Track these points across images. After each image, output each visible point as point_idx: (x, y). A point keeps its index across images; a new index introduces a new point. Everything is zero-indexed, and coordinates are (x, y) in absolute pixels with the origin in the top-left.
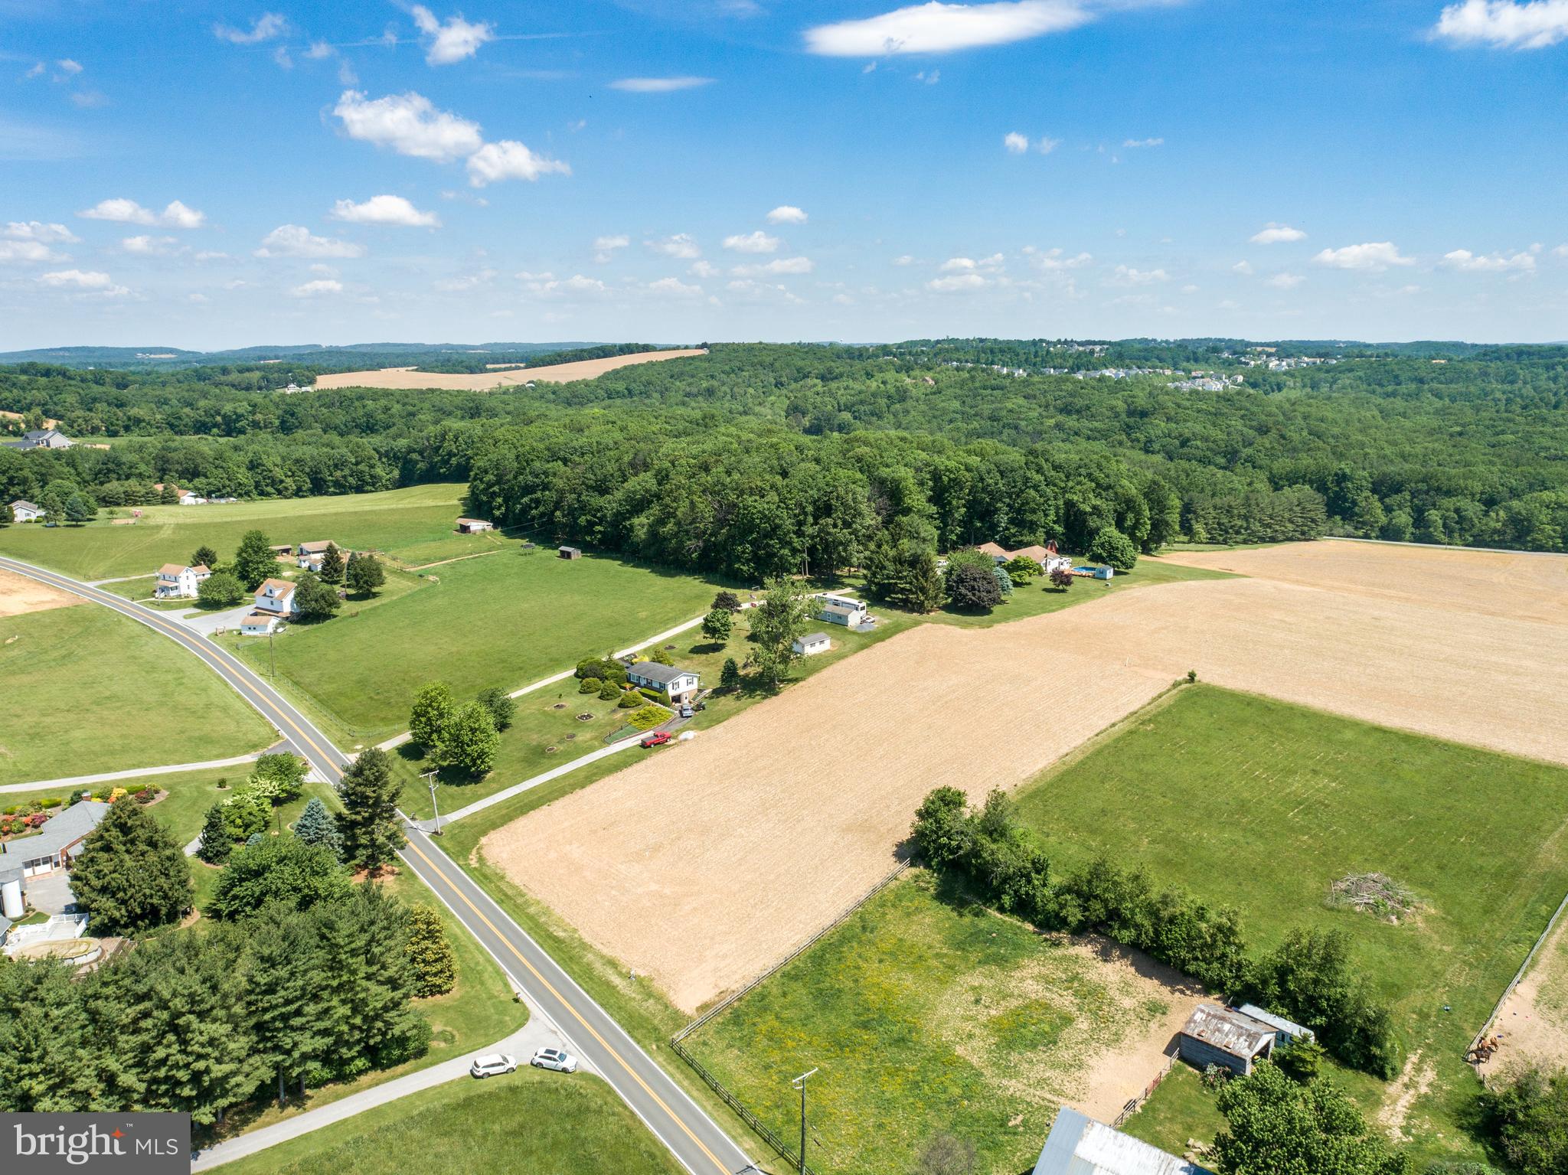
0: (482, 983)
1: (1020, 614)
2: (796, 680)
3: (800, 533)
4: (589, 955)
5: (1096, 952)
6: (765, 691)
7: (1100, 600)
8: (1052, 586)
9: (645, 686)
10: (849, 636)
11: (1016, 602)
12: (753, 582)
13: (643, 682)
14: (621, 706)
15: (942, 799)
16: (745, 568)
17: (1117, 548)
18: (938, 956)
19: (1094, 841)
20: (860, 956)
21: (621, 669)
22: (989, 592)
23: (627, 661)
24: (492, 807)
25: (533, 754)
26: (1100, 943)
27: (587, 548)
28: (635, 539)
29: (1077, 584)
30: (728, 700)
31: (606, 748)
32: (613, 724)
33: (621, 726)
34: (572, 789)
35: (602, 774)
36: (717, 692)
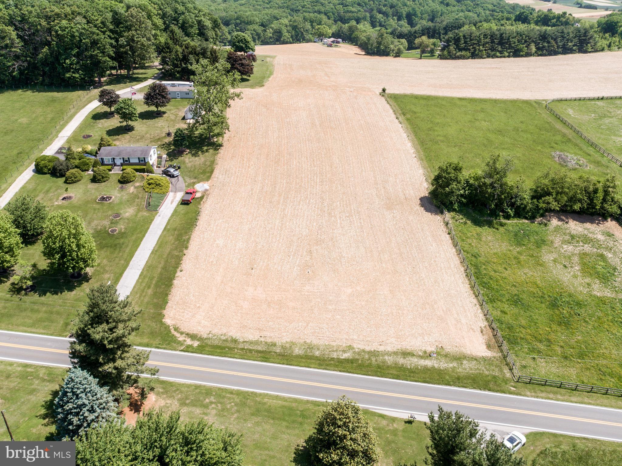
4: (386, 358)
6: (208, 145)
9: (122, 165)
13: (119, 162)
14: (122, 183)
25: (104, 239)
30: (189, 158)
31: (158, 214)
32: (136, 196)
33: (146, 195)
34: (180, 252)
35: (186, 233)
36: (172, 155)
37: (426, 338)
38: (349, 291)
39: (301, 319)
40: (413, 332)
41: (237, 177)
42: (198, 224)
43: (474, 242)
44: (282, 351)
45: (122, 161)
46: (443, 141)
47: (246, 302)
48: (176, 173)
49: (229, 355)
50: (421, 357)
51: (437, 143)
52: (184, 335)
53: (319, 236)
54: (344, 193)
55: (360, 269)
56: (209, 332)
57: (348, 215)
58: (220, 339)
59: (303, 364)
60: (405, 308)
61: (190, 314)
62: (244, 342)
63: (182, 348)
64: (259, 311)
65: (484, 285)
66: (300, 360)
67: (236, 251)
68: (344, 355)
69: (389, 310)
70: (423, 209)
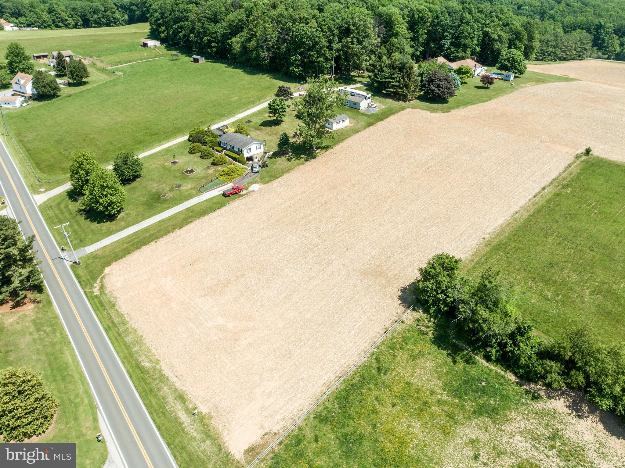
0: (76, 419)
1: (466, 103)
2: (327, 148)
3: (330, 48)
4: (166, 388)
5: (569, 407)
6: (307, 155)
7: (511, 94)
8: (481, 84)
9: (230, 150)
10: (361, 117)
11: (461, 95)
12: (300, 79)
13: (229, 147)
14: (213, 164)
15: (442, 265)
16: (297, 70)
17: (517, 62)
18: (439, 402)
19: (549, 291)
20: (377, 399)
21: (216, 137)
22: (448, 88)
23: (221, 130)
24: (118, 242)
25: (152, 199)
26: (570, 396)
27: (209, 57)
28: (234, 51)
29: (497, 84)
30: (283, 161)
31: (200, 196)
32: (206, 177)
33: (212, 179)
36: (277, 154)
42: (210, 214)
44: (123, 331)
48: (256, 169)
49: (98, 312)
50: (187, 409)
52: (101, 284)
58: (110, 299)
62: (116, 310)
66: (122, 346)
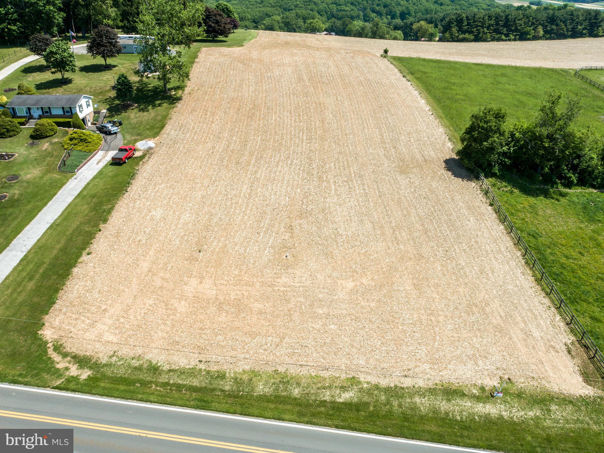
9: (41, 117)
13: (37, 114)
14: (38, 137)
30: (136, 113)
31: (75, 176)
32: (49, 154)
33: (64, 154)
34: (93, 226)
35: (109, 201)
36: (114, 110)
37: (480, 362)
38: (350, 285)
39: (272, 331)
40: (458, 352)
41: (195, 133)
42: (129, 189)
43: (529, 217)
44: (235, 387)
45: (40, 113)
46: (464, 100)
47: (183, 302)
48: (114, 129)
49: (140, 396)
50: (478, 399)
51: (456, 101)
52: (69, 358)
53: (305, 207)
54: (340, 153)
55: (366, 252)
56: (112, 353)
57: (346, 179)
58: (129, 366)
59: (270, 414)
60: (440, 313)
61: (88, 321)
62: (170, 371)
63: (58, 382)
64: (202, 317)
65: (556, 277)
66: (266, 404)
67: (179, 226)
68: (343, 395)
69: (415, 316)
70: (450, 173)
